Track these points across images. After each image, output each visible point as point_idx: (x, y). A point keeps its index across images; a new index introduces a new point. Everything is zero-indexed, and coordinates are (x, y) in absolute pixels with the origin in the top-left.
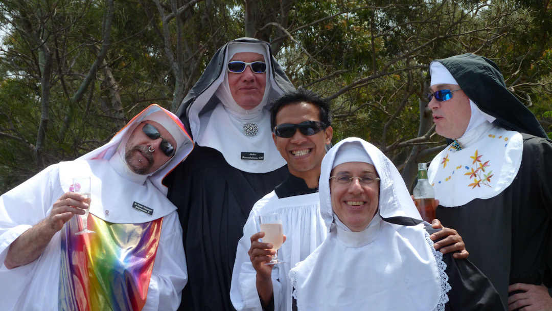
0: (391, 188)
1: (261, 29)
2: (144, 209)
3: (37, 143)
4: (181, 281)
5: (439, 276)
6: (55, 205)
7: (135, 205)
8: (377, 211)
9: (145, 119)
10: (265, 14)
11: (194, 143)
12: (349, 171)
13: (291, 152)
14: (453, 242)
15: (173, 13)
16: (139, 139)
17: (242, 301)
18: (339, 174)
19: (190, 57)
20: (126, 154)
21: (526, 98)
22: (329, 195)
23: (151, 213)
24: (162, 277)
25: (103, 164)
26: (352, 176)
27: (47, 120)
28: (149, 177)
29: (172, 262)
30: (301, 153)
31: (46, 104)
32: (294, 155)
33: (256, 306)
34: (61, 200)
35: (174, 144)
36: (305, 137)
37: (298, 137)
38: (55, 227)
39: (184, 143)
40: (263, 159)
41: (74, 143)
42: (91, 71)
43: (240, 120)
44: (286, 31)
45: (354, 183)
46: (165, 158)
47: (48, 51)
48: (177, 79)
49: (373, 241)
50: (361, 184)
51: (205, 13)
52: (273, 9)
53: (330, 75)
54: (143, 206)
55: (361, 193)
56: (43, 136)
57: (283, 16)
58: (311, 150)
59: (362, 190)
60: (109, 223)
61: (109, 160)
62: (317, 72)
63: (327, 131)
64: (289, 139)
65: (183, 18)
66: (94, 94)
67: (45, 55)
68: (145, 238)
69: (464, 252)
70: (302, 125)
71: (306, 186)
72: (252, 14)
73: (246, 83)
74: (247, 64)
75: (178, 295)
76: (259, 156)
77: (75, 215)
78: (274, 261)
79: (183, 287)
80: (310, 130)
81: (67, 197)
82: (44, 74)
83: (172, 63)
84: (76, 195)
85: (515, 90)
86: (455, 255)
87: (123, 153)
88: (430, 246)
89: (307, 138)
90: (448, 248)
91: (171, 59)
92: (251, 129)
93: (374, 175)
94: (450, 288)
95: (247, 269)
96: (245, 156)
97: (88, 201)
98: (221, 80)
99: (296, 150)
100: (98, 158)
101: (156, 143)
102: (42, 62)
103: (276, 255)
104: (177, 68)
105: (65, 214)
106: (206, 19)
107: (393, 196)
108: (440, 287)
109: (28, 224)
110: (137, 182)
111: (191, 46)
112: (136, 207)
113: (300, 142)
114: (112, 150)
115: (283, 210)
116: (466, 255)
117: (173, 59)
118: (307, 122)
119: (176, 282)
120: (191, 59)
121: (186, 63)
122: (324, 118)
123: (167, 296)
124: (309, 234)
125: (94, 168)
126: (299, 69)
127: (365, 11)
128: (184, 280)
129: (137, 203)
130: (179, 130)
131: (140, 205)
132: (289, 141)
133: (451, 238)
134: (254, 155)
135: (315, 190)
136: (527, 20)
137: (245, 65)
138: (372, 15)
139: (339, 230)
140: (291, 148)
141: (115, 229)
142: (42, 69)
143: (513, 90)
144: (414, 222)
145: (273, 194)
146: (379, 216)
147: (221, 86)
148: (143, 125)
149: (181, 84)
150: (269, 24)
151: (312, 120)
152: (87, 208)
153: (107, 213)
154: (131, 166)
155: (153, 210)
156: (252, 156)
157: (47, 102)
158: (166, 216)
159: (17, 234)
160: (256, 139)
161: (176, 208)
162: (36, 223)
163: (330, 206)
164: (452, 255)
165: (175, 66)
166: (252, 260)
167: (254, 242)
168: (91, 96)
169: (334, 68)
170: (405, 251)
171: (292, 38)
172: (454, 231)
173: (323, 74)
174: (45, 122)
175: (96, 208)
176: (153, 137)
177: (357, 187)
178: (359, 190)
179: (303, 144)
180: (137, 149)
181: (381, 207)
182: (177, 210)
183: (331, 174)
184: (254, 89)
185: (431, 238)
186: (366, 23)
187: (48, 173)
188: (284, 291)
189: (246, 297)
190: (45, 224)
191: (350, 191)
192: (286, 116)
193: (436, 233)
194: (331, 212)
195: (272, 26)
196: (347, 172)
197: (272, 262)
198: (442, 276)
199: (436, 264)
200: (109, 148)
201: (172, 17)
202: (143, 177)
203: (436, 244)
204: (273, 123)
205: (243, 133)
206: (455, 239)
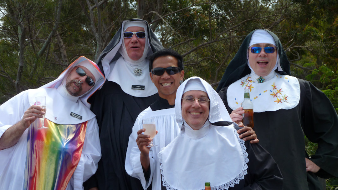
0: (217, 106)
1: (146, 15)
2: (77, 116)
3: (17, 79)
4: (98, 157)
5: (243, 154)
6: (26, 113)
7: (72, 114)
8: (208, 118)
9: (77, 65)
10: (148, 6)
11: (106, 79)
12: (192, 95)
13: (161, 84)
14: (250, 135)
15: (95, 5)
16: (74, 76)
17: (132, 170)
18: (187, 96)
19: (106, 30)
20: (66, 84)
21: (297, 55)
22: (180, 109)
23: (81, 119)
24: (86, 154)
25: (54, 91)
26: (194, 98)
27: (23, 66)
28: (80, 98)
29: (92, 146)
30: (166, 85)
31: (22, 57)
32: (163, 85)
33: (140, 172)
34: (29, 110)
35: (94, 79)
36: (169, 75)
37: (166, 75)
38: (26, 125)
39: (99, 79)
40: (144, 89)
41: (38, 79)
42: (49, 38)
43: (132, 66)
44: (160, 16)
45: (196, 102)
46: (88, 87)
47: (23, 27)
48: (98, 42)
49: (205, 136)
50: (199, 103)
51: (114, 5)
52: (153, 3)
53: (186, 41)
54: (77, 114)
55: (199, 108)
56: (20, 75)
57: (159, 7)
58: (172, 83)
59: (200, 106)
60: (56, 124)
61: (57, 88)
62: (179, 39)
63: (181, 73)
64: (160, 76)
65: (101, 7)
66: (50, 51)
67: (22, 29)
68: (77, 133)
69: (257, 140)
70: (167, 69)
71: (168, 104)
72: (141, 6)
73: (133, 44)
74: (134, 33)
75: (96, 165)
76: (142, 87)
77: (38, 118)
78: (151, 145)
79: (99, 161)
80: (172, 72)
81: (32, 108)
82: (21, 40)
83: (95, 34)
84: (37, 106)
85: (291, 50)
86: (251, 142)
87: (65, 84)
88: (236, 137)
89: (170, 76)
90: (247, 138)
91: (94, 31)
92: (138, 72)
93: (207, 98)
94: (249, 160)
95: (135, 151)
96: (134, 87)
97: (45, 110)
98: (121, 43)
99: (164, 83)
100: (51, 87)
101: (83, 78)
102: (20, 32)
103: (152, 142)
104: (98, 36)
105: (31, 117)
106: (115, 9)
107: (218, 111)
108: (243, 160)
109: (10, 124)
110: (73, 101)
111: (106, 24)
112: (72, 115)
113: (167, 78)
114: (59, 83)
115: (155, 118)
116: (258, 141)
117: (95, 31)
118: (170, 67)
119: (94, 158)
120: (106, 31)
121: (103, 33)
122: (180, 65)
123: (89, 165)
124: (170, 131)
125: (48, 93)
126: (169, 37)
127: (206, 5)
128: (99, 157)
129: (73, 113)
130: (97, 71)
131: (75, 114)
132: (160, 77)
133: (249, 132)
134: (139, 86)
135: (173, 106)
136: (298, 10)
137: (132, 33)
138: (210, 7)
139: (186, 129)
140: (161, 82)
141: (60, 128)
142: (20, 37)
143: (290, 50)
144: (228, 124)
145: (149, 108)
146: (208, 122)
147: (121, 47)
148: (76, 68)
149: (100, 46)
150: (151, 12)
151: (173, 66)
152: (44, 114)
153: (56, 118)
154: (69, 91)
155: (82, 117)
156: (138, 87)
157: (22, 56)
158: (90, 120)
159: (4, 130)
160: (141, 78)
161: (95, 116)
162: (15, 124)
163: (181, 115)
164: (250, 142)
165: (97, 35)
166: (138, 145)
167: (139, 135)
168: (49, 52)
169: (188, 37)
170: (223, 140)
171: (164, 20)
172: (251, 128)
173: (182, 41)
174: (21, 67)
175: (49, 115)
176: (82, 75)
177: (197, 104)
178: (199, 106)
179: (168, 79)
180: (73, 82)
181: (210, 117)
182: (96, 117)
183: (182, 97)
184: (138, 48)
185: (237, 133)
186: (206, 12)
187: (22, 96)
188: (156, 163)
189: (135, 167)
190: (20, 124)
191: (193, 106)
192: (158, 63)
193: (240, 130)
194: (181, 119)
195: (153, 13)
196: (191, 96)
197: (150, 146)
198: (244, 154)
199: (241, 147)
200: (58, 82)
201: (95, 7)
202: (77, 98)
203: (241, 136)
204: (151, 67)
205: (133, 74)
206: (251, 133)
